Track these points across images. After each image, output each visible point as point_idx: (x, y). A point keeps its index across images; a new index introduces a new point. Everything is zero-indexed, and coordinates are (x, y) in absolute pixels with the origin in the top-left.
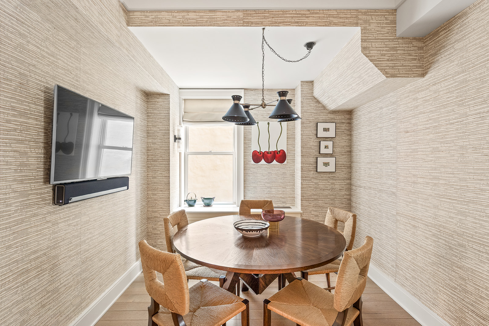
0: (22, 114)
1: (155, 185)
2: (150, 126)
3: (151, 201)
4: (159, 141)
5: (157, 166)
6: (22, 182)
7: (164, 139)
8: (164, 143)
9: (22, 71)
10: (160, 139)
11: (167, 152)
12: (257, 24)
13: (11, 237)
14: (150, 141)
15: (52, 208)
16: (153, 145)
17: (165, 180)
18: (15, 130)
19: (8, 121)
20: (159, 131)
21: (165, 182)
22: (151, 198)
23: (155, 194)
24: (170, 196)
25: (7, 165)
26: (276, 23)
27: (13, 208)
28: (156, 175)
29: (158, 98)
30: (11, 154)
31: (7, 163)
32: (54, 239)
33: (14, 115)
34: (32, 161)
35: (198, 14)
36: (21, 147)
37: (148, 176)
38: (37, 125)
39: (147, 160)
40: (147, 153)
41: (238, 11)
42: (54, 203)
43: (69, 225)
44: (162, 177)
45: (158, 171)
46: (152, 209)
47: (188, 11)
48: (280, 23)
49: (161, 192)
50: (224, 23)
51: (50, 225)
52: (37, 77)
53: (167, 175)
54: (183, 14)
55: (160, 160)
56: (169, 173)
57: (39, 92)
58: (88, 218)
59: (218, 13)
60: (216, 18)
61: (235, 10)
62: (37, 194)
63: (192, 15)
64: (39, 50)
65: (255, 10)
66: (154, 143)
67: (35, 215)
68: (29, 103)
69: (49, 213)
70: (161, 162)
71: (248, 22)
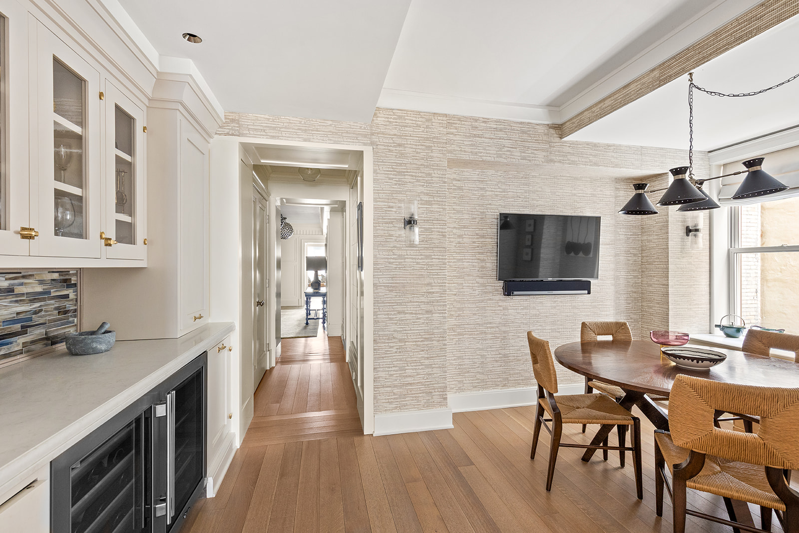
0: (483, 237)
1: (651, 296)
2: (645, 219)
3: (646, 315)
4: (656, 237)
5: (653, 271)
6: (482, 277)
7: (661, 234)
8: (661, 240)
9: (482, 211)
10: (657, 235)
11: (666, 252)
12: (678, 74)
13: (476, 309)
14: (645, 238)
15: (503, 297)
16: (648, 244)
17: (662, 289)
18: (478, 247)
19: (474, 242)
20: (656, 224)
21: (662, 292)
22: (646, 311)
23: (650, 307)
24: (668, 311)
25: (474, 267)
26: (704, 58)
27: (477, 292)
28: (651, 282)
29: (654, 181)
30: (476, 261)
31: (474, 266)
32: (504, 319)
33: (477, 238)
34: (488, 265)
35: (612, 98)
36: (482, 257)
37: (643, 282)
38: (492, 242)
39: (642, 262)
40: (642, 253)
41: (653, 70)
42: (505, 295)
43: (518, 313)
44: (658, 286)
45: (654, 276)
46: (648, 326)
47: (604, 100)
48: (710, 55)
49: (657, 305)
50: (639, 94)
51: (501, 308)
52: (492, 211)
53: (665, 282)
54: (600, 106)
55: (656, 263)
56: (668, 280)
57: (494, 220)
58: (538, 313)
59: (632, 86)
60: (630, 93)
61: (650, 71)
62: (492, 286)
63: (608, 102)
64: (493, 193)
65: (673, 58)
66: (649, 241)
67: (490, 299)
68: (487, 229)
69: (500, 300)
70: (658, 264)
71: (666, 79)
